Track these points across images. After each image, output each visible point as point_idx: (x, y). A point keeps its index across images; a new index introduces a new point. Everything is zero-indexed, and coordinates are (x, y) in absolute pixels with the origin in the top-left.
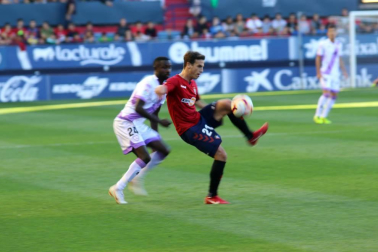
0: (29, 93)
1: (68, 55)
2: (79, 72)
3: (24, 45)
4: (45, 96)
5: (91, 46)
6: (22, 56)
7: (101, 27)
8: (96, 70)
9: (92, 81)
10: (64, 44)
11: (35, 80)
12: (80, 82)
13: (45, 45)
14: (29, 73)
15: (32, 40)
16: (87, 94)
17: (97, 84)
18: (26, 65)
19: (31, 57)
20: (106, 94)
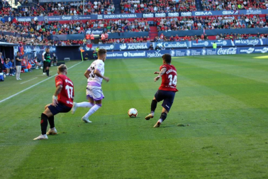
0: (234, 52)
1: (244, 42)
2: (247, 46)
3: (233, 40)
4: (238, 52)
5: (250, 40)
6: (232, 42)
7: (253, 35)
8: (251, 46)
9: (250, 49)
10: (243, 39)
11: (235, 48)
12: (247, 49)
13: (239, 39)
14: (234, 47)
16: (249, 52)
17: (251, 50)
18: (233, 45)
19: (234, 43)
20: (254, 52)
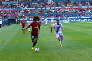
0: (69, 21)
2: (73, 19)
3: (68, 17)
4: (70, 21)
5: (74, 17)
6: (68, 18)
7: (75, 15)
8: (75, 19)
9: (74, 20)
11: (69, 20)
13: (70, 17)
14: (69, 19)
15: (69, 16)
16: (74, 21)
17: (75, 20)
18: (69, 18)
20: (76, 21)
